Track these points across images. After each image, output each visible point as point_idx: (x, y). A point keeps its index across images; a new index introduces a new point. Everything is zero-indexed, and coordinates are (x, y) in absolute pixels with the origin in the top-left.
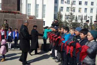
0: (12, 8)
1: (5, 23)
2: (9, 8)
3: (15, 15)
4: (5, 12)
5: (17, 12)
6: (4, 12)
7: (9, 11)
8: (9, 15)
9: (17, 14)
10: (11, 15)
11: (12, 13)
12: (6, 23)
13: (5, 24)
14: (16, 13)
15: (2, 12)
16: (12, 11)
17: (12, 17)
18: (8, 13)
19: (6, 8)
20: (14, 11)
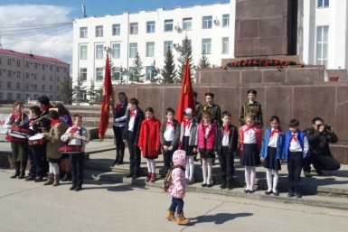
0: (268, 48)
1: (251, 102)
2: (259, 48)
3: (280, 73)
4: (247, 65)
5: (286, 60)
6: (241, 65)
7: (258, 61)
8: (260, 72)
9: (287, 69)
10: (265, 72)
11: (269, 65)
12: (255, 102)
13: (251, 105)
14: (284, 63)
15: (237, 66)
16: (270, 58)
17: (271, 78)
18: (257, 65)
19: (249, 49)
20: (276, 58)
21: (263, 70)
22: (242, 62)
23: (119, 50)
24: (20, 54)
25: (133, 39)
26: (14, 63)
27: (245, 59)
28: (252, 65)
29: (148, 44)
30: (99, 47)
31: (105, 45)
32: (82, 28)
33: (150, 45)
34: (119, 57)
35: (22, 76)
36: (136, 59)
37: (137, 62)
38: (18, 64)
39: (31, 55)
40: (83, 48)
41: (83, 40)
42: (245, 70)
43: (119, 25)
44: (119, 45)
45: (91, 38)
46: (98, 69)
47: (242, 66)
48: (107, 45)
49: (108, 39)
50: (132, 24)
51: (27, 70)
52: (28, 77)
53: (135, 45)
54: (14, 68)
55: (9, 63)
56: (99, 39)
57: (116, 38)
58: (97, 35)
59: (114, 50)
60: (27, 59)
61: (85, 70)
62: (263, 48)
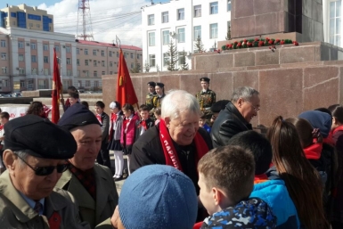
0: (264, 27)
1: (204, 90)
2: (256, 27)
4: (241, 47)
5: (281, 39)
6: (237, 46)
7: (251, 41)
8: (253, 54)
9: (281, 48)
10: (257, 53)
11: (263, 45)
12: (208, 90)
13: (204, 94)
14: (279, 41)
15: (231, 48)
16: (264, 37)
17: (265, 61)
18: (251, 46)
19: (245, 28)
20: (271, 37)
21: (256, 51)
22: (236, 43)
23: (184, 34)
24: (104, 45)
25: (197, 21)
26: (99, 54)
27: (239, 40)
28: (246, 46)
29: (211, 26)
30: (165, 33)
31: (171, 30)
32: (149, 16)
33: (213, 26)
34: (184, 41)
35: (106, 65)
36: (197, 43)
37: (198, 46)
38: (102, 54)
39: (114, 45)
40: (151, 35)
41: (151, 27)
42: (238, 52)
43: (183, 9)
44: (183, 30)
45: (158, 24)
46: (165, 55)
47: (235, 48)
48: (173, 30)
49: (173, 24)
50: (195, 7)
51: (110, 59)
52: (111, 65)
53: (199, 27)
54: (99, 57)
55: (94, 53)
56: (165, 25)
57: (181, 23)
58: (163, 21)
59: (179, 35)
60: (110, 49)
61: (154, 56)
62: (259, 27)
